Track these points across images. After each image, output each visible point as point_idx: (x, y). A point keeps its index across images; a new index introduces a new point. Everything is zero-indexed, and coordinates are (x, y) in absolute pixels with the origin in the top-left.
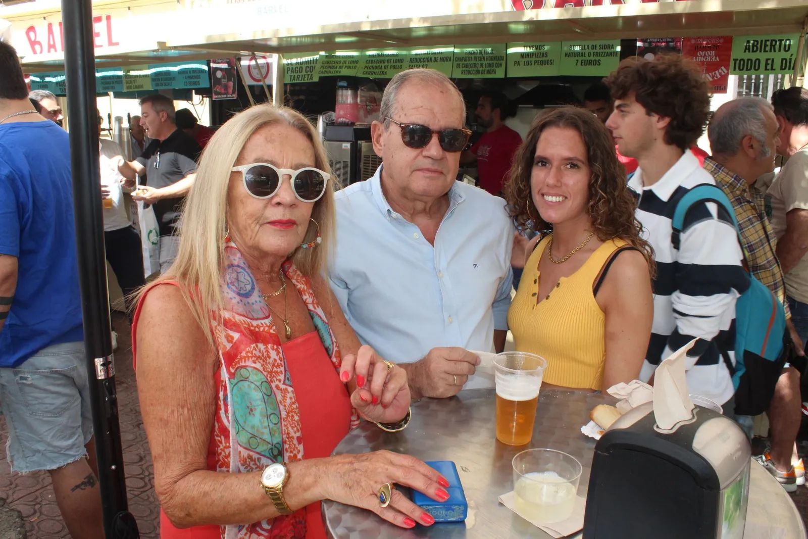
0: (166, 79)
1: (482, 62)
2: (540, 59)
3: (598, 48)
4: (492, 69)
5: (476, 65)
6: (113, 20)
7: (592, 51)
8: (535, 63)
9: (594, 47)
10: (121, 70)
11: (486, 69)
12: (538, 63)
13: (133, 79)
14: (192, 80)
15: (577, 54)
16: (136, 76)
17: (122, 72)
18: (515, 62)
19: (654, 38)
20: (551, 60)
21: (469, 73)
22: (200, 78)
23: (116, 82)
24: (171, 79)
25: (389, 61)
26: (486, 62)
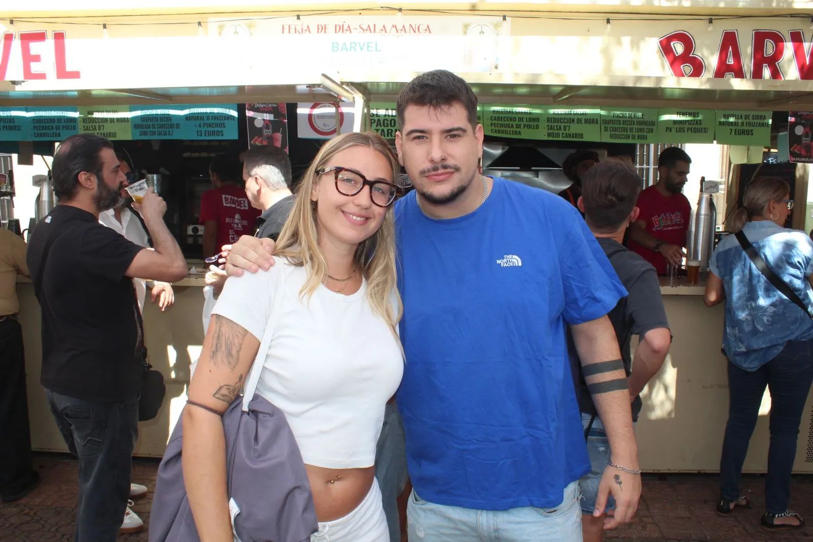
0: (162, 126)
1: (632, 126)
2: (694, 126)
3: (751, 117)
4: (642, 134)
5: (625, 130)
6: (68, 42)
7: (745, 121)
8: (688, 130)
9: (747, 117)
10: (76, 111)
11: (637, 134)
12: (692, 130)
13: (97, 125)
14: (211, 129)
15: (732, 123)
16: (105, 120)
17: (78, 113)
18: (667, 129)
19: (804, 112)
20: (705, 128)
21: (617, 137)
22: (224, 127)
23: (63, 127)
24: (172, 126)
25: (521, 119)
26: (635, 126)
